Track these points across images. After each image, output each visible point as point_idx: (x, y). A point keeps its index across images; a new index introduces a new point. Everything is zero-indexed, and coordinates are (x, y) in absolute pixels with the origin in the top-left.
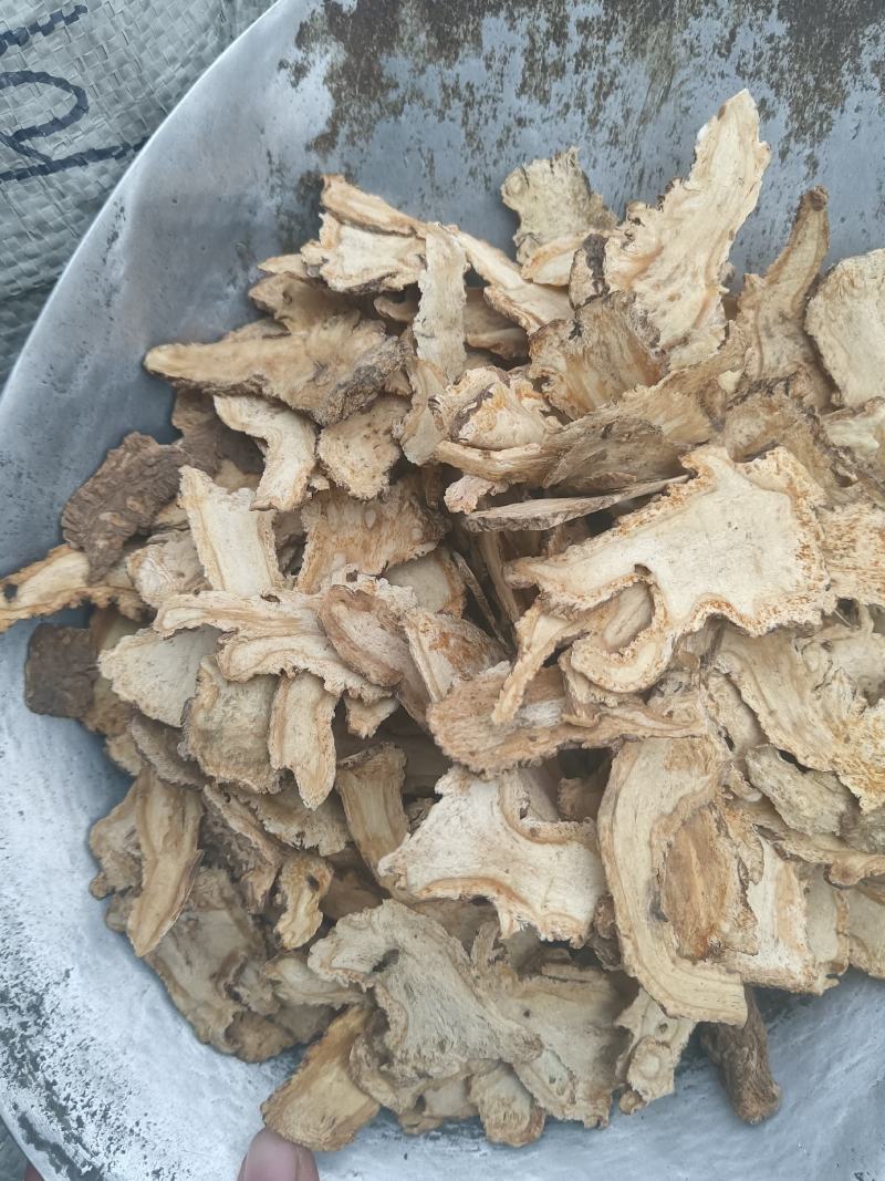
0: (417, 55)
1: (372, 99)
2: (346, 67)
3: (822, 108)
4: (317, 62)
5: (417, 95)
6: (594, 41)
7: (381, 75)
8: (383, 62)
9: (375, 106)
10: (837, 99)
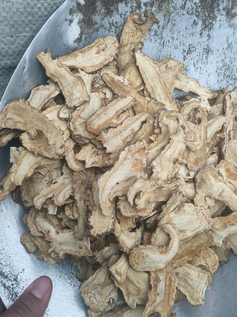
0: (102, 15)
1: (90, 28)
2: (83, 19)
3: (210, 21)
4: (75, 19)
5: (102, 26)
6: (148, 8)
7: (92, 21)
8: (93, 18)
9: (91, 30)
10: (214, 18)
